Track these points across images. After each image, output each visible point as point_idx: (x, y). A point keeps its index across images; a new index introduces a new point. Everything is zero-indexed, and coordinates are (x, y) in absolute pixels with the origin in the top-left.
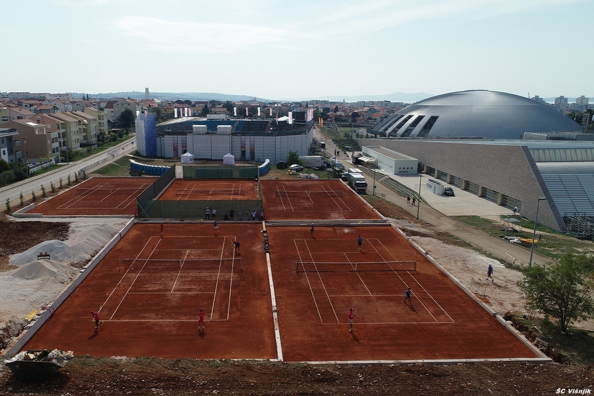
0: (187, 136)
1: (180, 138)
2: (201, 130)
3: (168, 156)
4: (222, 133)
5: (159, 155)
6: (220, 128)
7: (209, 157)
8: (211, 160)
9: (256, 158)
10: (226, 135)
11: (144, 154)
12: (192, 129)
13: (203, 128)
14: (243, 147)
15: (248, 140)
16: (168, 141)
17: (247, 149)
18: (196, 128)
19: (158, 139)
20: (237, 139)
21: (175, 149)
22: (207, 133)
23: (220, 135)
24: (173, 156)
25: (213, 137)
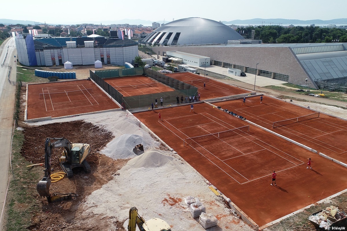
0: (63, 50)
1: (56, 52)
2: (72, 45)
3: (48, 65)
4: (88, 46)
5: (39, 64)
6: (87, 43)
7: (81, 64)
8: (82, 65)
9: (111, 62)
10: (91, 47)
11: (28, 64)
12: (66, 44)
13: (74, 43)
14: (102, 55)
15: (105, 50)
16: (47, 55)
17: (105, 56)
18: (69, 43)
19: (37, 53)
20: (98, 50)
21: (53, 59)
22: (77, 47)
23: (87, 48)
24: (52, 65)
25: (82, 49)
